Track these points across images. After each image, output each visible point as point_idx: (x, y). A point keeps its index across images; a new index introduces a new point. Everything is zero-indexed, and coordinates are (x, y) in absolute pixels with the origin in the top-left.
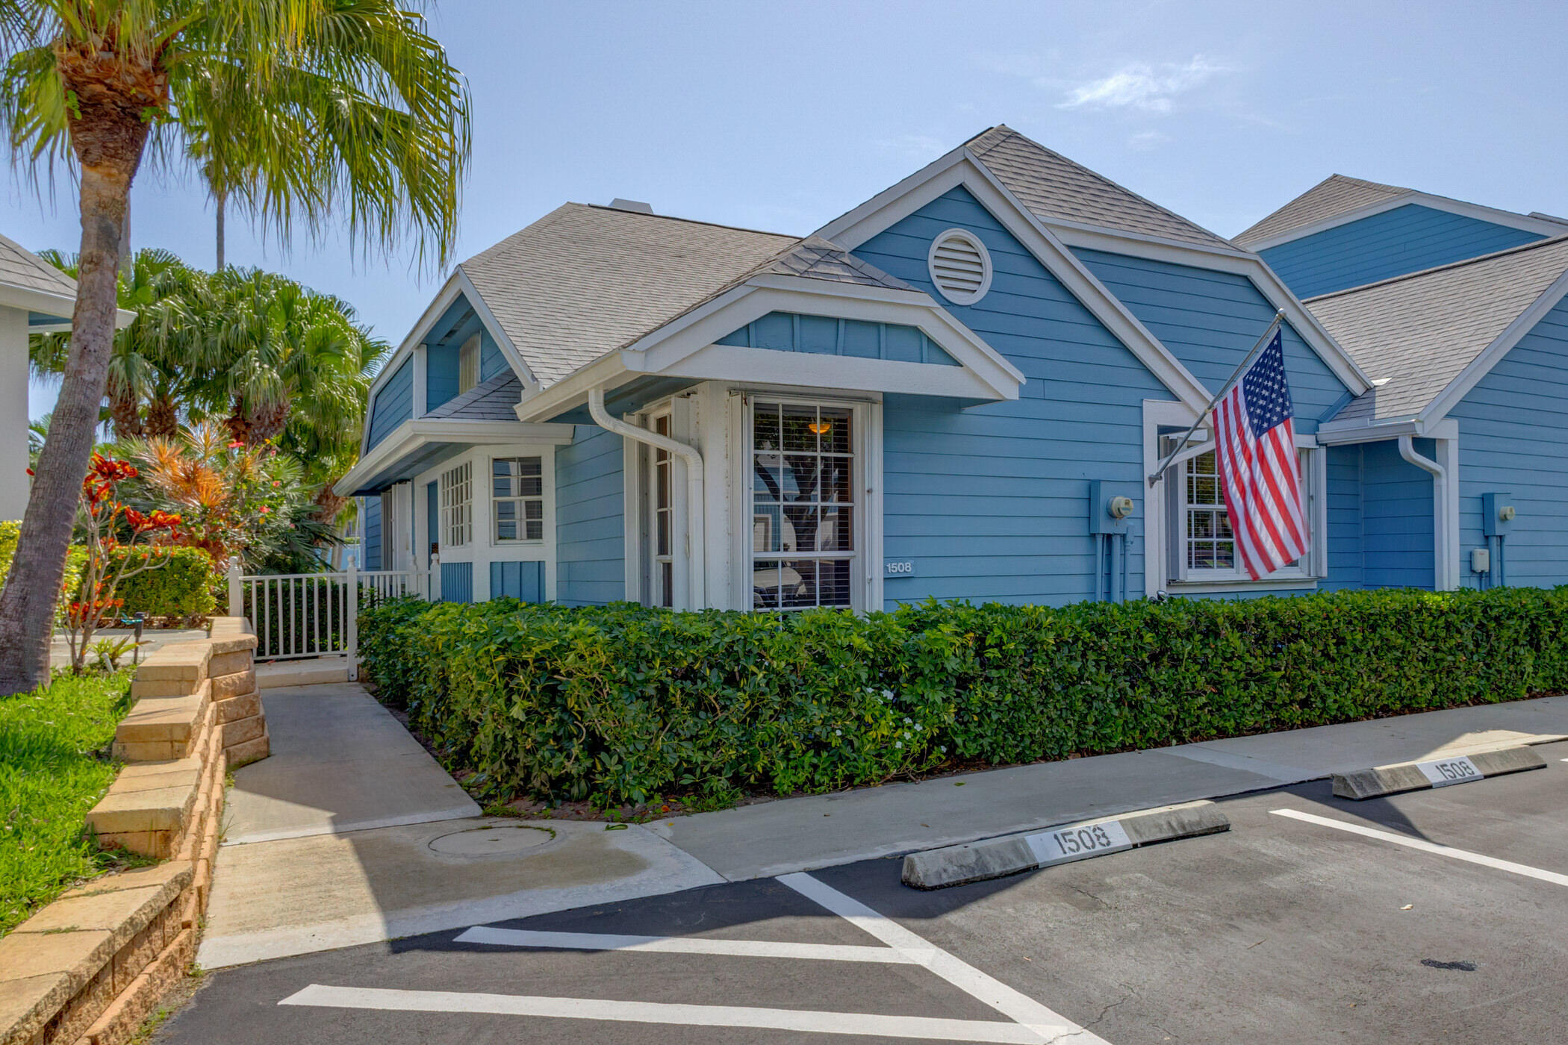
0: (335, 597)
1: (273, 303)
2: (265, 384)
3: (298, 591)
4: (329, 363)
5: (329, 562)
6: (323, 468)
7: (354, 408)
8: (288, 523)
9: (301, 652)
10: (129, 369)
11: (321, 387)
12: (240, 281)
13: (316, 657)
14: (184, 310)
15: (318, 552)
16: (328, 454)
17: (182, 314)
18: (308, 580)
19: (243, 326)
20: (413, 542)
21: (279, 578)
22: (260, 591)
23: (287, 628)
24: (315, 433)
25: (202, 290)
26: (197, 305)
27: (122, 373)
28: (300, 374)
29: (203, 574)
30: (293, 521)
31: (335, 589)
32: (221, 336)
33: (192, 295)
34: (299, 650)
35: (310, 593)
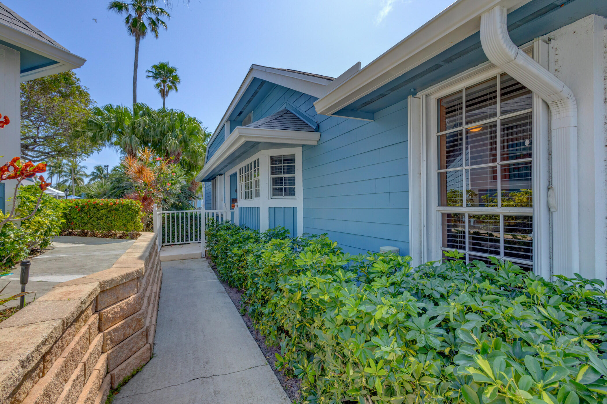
0: (196, 220)
1: (176, 119)
2: (173, 145)
3: (182, 217)
4: (193, 138)
5: (193, 205)
6: (192, 175)
7: (202, 154)
8: (179, 191)
9: (183, 241)
10: (131, 141)
11: (191, 146)
12: (166, 112)
13: (189, 244)
14: (148, 121)
15: (190, 202)
16: (193, 171)
17: (147, 122)
18: (186, 213)
19: (166, 125)
20: (225, 198)
21: (176, 212)
22: (168, 217)
23: (178, 232)
24: (189, 164)
25: (155, 116)
26: (152, 120)
27: (129, 141)
28: (184, 141)
29: (137, 212)
30: (181, 190)
31: (196, 216)
32: (160, 129)
33: (151, 117)
34: (182, 241)
35: (187, 218)
